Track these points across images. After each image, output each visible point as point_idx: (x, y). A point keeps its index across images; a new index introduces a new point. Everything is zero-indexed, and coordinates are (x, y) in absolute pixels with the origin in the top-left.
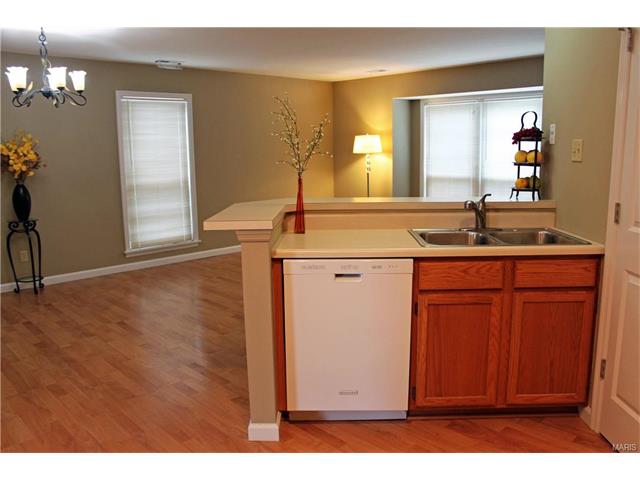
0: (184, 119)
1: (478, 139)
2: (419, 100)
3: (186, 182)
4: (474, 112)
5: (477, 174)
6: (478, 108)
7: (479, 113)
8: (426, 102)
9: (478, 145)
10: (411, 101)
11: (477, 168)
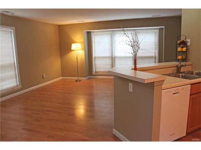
0: (12, 38)
1: (112, 44)
2: (90, 32)
3: (15, 64)
4: (110, 35)
5: (112, 55)
6: (112, 34)
7: (112, 36)
8: (93, 32)
9: (112, 46)
10: (88, 32)
11: (112, 53)
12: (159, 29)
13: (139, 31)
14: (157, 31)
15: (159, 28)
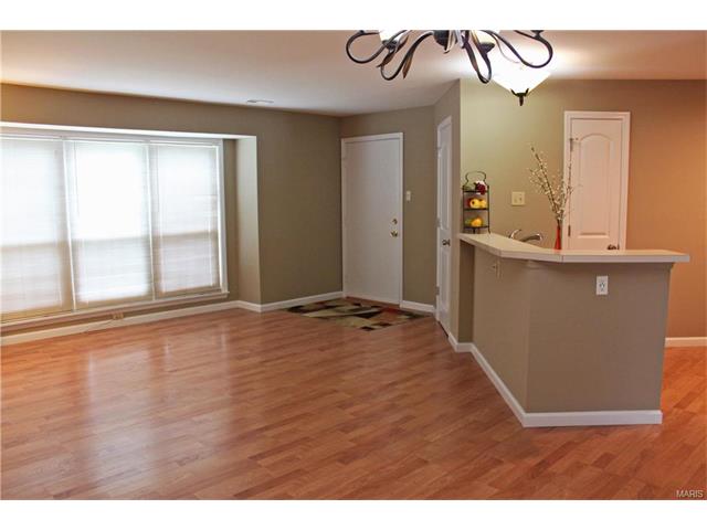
4: (56, 153)
7: (62, 154)
12: (221, 143)
13: (160, 144)
14: (218, 150)
15: (225, 140)
